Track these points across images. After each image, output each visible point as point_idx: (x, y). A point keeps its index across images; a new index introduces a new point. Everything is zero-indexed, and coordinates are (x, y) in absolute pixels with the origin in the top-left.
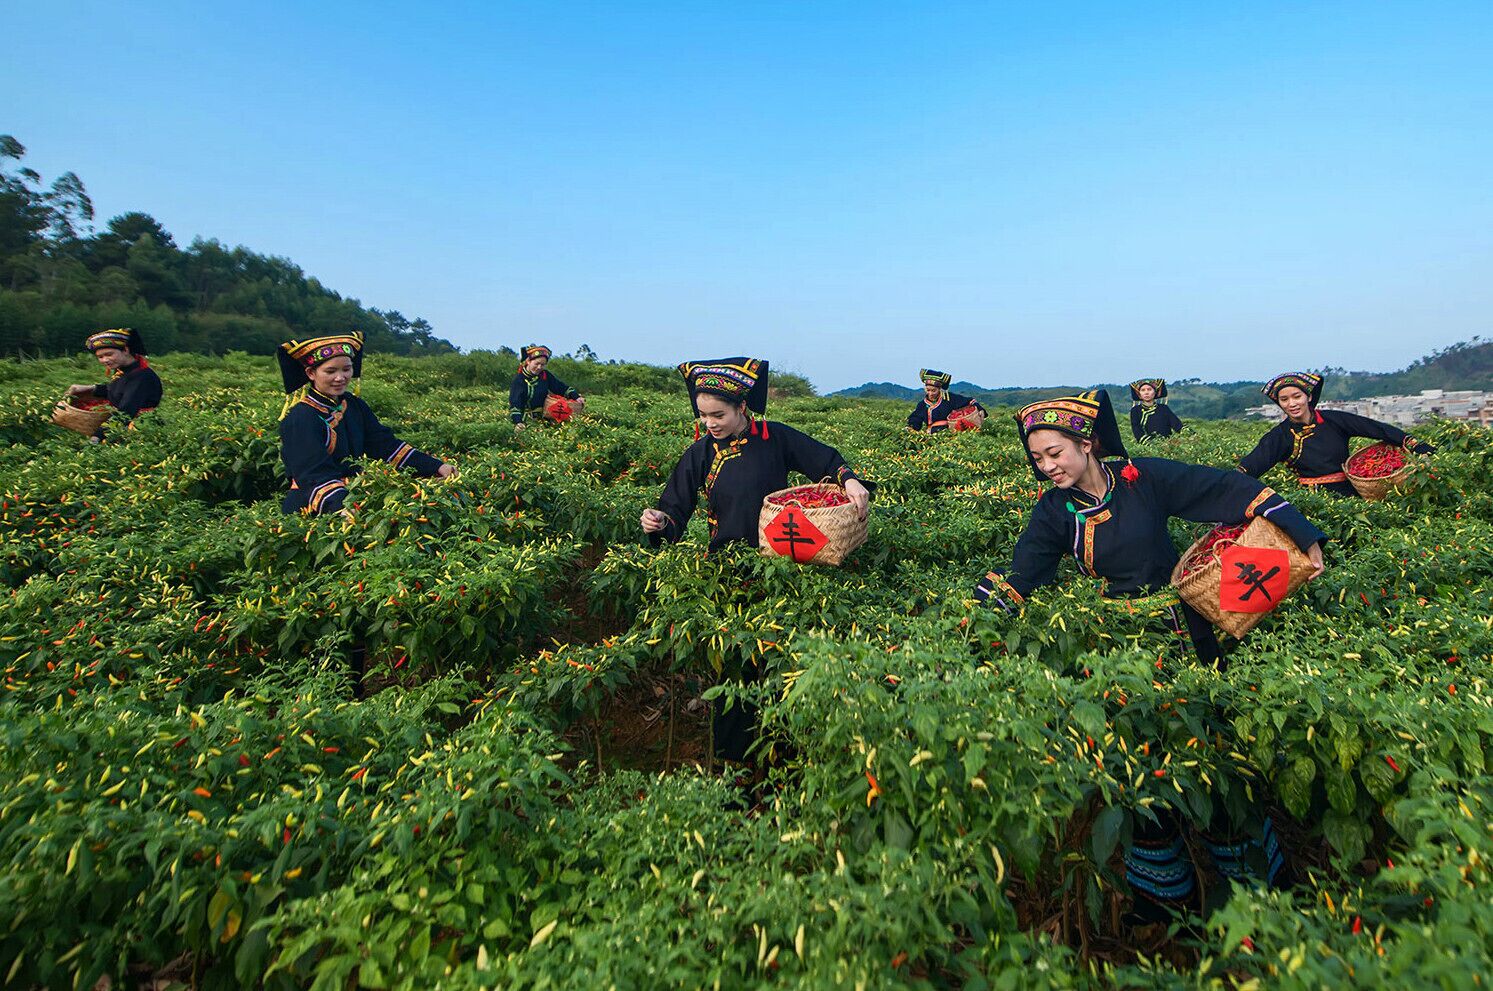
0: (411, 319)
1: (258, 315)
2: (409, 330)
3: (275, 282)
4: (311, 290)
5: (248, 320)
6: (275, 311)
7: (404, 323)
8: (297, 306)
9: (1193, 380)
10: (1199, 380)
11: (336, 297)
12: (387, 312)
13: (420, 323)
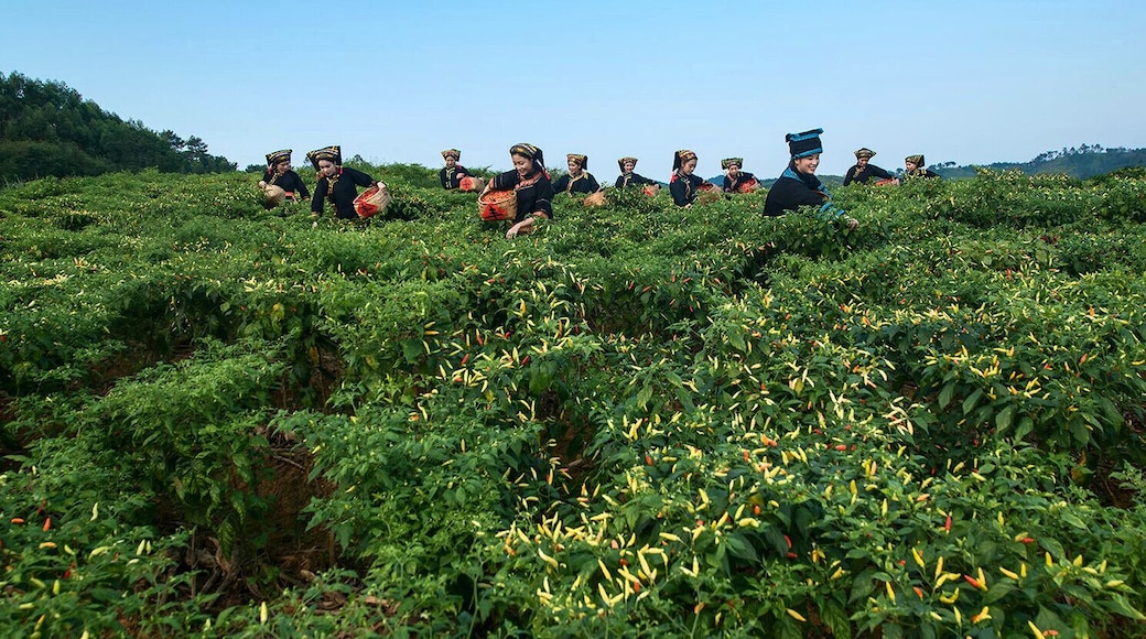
0: (186, 138)
1: (51, 140)
2: (186, 149)
3: (57, 106)
4: (90, 113)
5: (43, 145)
6: (65, 135)
7: (180, 143)
8: (84, 129)
9: (947, 164)
10: (954, 163)
11: (116, 119)
12: (161, 131)
13: (194, 142)
